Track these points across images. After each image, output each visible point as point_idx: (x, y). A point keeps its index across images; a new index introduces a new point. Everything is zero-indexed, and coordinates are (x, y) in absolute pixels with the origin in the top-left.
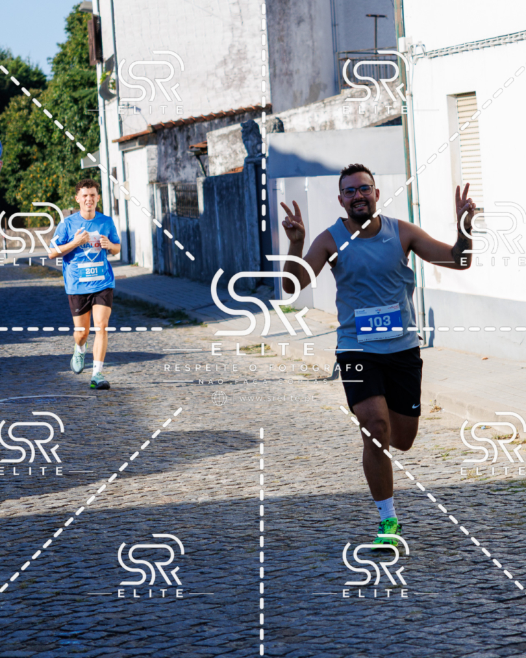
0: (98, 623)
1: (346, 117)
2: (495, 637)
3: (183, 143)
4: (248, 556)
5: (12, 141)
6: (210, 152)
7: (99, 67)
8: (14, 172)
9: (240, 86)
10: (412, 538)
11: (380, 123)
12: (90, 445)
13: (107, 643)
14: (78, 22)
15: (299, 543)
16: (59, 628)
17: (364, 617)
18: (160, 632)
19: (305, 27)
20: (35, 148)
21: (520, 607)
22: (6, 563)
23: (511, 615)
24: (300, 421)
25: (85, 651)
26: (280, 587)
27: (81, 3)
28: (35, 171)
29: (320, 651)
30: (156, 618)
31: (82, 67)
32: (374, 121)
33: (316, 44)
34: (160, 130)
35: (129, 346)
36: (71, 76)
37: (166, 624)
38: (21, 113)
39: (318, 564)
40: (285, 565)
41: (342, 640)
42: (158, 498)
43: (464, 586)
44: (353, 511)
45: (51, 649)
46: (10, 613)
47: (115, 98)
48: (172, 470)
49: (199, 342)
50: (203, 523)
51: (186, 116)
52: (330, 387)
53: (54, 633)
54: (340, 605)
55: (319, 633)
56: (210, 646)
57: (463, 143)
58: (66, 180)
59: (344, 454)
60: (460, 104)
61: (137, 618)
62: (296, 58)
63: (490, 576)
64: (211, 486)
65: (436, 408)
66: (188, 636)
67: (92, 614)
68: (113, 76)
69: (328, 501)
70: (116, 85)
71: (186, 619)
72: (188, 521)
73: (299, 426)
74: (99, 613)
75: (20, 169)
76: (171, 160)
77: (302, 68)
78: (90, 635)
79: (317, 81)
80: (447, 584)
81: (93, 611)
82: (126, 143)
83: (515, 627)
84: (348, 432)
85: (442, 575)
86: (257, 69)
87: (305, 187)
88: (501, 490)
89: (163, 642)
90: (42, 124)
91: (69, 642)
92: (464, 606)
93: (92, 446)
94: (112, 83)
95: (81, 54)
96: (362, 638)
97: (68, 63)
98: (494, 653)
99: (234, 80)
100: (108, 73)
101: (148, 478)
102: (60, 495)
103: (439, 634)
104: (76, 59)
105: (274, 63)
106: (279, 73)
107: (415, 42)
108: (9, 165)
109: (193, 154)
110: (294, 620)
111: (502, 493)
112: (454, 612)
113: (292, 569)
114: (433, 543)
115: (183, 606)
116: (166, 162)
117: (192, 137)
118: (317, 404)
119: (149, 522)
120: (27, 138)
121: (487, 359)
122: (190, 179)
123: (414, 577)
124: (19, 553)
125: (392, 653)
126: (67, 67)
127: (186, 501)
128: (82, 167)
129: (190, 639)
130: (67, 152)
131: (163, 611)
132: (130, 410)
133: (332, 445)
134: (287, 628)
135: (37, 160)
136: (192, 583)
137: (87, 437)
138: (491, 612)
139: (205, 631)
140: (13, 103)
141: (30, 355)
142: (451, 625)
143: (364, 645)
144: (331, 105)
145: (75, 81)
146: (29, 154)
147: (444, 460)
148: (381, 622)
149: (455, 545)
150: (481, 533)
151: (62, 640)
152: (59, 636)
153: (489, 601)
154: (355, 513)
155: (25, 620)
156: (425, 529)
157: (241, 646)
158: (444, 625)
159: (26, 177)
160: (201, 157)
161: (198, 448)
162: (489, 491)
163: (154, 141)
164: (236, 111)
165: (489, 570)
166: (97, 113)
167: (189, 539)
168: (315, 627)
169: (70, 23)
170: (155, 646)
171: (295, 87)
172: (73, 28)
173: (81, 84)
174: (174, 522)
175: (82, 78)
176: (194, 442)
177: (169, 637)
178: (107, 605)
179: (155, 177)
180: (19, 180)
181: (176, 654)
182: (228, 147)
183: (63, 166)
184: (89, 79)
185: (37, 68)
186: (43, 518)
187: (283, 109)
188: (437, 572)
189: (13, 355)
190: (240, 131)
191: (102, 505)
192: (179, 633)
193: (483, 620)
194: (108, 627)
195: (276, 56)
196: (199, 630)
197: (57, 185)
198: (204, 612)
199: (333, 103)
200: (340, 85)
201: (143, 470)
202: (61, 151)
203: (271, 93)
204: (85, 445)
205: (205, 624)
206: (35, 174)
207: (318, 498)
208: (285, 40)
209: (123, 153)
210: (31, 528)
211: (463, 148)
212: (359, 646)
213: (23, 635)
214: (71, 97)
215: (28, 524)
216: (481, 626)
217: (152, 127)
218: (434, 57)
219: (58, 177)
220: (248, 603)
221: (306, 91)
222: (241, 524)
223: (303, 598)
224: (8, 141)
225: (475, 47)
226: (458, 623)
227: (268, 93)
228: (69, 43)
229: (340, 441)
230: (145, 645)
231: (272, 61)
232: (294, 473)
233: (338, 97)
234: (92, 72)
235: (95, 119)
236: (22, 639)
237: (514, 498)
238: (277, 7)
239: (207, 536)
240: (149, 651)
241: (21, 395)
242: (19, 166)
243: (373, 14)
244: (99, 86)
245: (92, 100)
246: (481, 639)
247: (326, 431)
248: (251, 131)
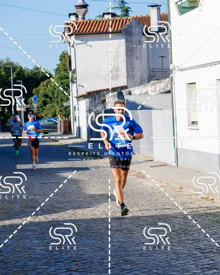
0: (69, 258)
1: (152, 90)
2: (201, 265)
3: (98, 98)
4: (118, 236)
5: (41, 96)
6: (107, 101)
7: (70, 72)
8: (41, 107)
9: (117, 79)
10: (173, 231)
11: (163, 93)
12: (66, 198)
13: (72, 264)
14: (63, 57)
15: (135, 232)
16: (56, 259)
17: (157, 257)
18: (89, 261)
19: (139, 60)
20: (48, 99)
21: (209, 255)
22: (38, 237)
23: (206, 258)
24: (136, 192)
25: (64, 267)
26: (129, 247)
27: (65, 51)
28: (48, 107)
29: (142, 269)
30: (88, 256)
31: (64, 72)
32: (161, 92)
33: (142, 66)
34: (90, 94)
35: (79, 165)
36: (61, 75)
37: (91, 258)
38: (44, 87)
39: (142, 239)
40: (130, 240)
41: (149, 265)
42: (88, 216)
43: (190, 248)
44: (153, 222)
45: (53, 266)
46: (40, 254)
47: (76, 83)
48: (93, 207)
49: (102, 164)
50: (103, 225)
51: (99, 89)
52: (146, 180)
53: (54, 261)
54: (149, 253)
55: (142, 263)
56: (106, 266)
57: (191, 100)
58: (59, 110)
59: (150, 203)
60: (190, 86)
61: (82, 256)
62: (136, 70)
63: (199, 245)
64: (106, 213)
65: (181, 188)
66: (98, 263)
67: (67, 254)
68: (75, 75)
69: (145, 218)
70: (76, 78)
71: (98, 257)
72: (98, 224)
73: (135, 193)
74: (69, 254)
75: (44, 106)
76: (94, 104)
77: (138, 74)
78: (66, 261)
79: (142, 78)
80: (185, 247)
81: (67, 253)
82: (79, 98)
83: (207, 262)
84: (152, 195)
85: (183, 244)
86: (122, 74)
87: (138, 114)
88: (203, 216)
89: (90, 264)
90: (51, 91)
91: (59, 264)
92: (190, 255)
93: (67, 198)
94: (75, 78)
95: (64, 68)
96: (156, 264)
97: (60, 71)
98: (200, 270)
99: (115, 78)
100: (73, 75)
101: (85, 210)
102: (56, 214)
103: (182, 264)
104: (63, 70)
105: (128, 72)
106: (130, 75)
107: (175, 66)
108: (40, 105)
109: (101, 102)
110: (133, 258)
111: (203, 217)
112: (187, 256)
113: (133, 241)
114: (180, 233)
115: (96, 253)
116: (92, 104)
117: (101, 96)
118: (141, 186)
119: (85, 224)
120: (46, 96)
121: (198, 172)
122: (100, 110)
123: (173, 244)
124: (43, 234)
125: (166, 270)
126: (60, 72)
127: (98, 217)
128: (64, 106)
129: (99, 264)
130: (59, 100)
131: (90, 254)
132: (79, 187)
133: (146, 200)
134: (131, 261)
135: (49, 103)
136: (100, 245)
137: (65, 196)
138: (199, 257)
139: (104, 261)
140: (41, 84)
141: (46, 168)
142: (186, 261)
143: (157, 267)
144: (147, 86)
145: (62, 77)
146: (46, 101)
147: (184, 205)
148: (162, 259)
149: (187, 234)
150: (196, 230)
151: (57, 263)
152: (56, 262)
153: (199, 253)
154: (154, 223)
155: (44, 256)
156: (177, 229)
157: (116, 266)
158: (184, 261)
159: (46, 109)
160: (104, 103)
161: (102, 200)
162: (199, 216)
163: (88, 97)
164: (115, 87)
165: (199, 243)
166: (69, 87)
167: (99, 230)
168: (140, 260)
169: (61, 58)
170: (87, 266)
171: (135, 80)
172: (62, 59)
173: (64, 78)
174: (94, 224)
175: (64, 76)
176: (101, 198)
177: (92, 263)
178: (71, 252)
179: (88, 109)
180: (43, 109)
181: (94, 268)
182: (113, 100)
183: (58, 105)
184: (67, 76)
185: (50, 73)
186: (50, 222)
187: (131, 87)
188: (181, 243)
189: (41, 168)
190: (117, 94)
191: (70, 218)
192: (96, 261)
193: (196, 259)
194: (72, 259)
195: (129, 69)
196: (102, 261)
197: (56, 111)
198: (104, 255)
199: (148, 85)
200: (150, 80)
201: (84, 207)
202: (57, 100)
203: (127, 82)
204: (64, 198)
205: (104, 258)
206: (48, 108)
207: (141, 217)
208: (132, 64)
209: (78, 101)
210: (47, 225)
211: (191, 101)
212: (155, 267)
213: (44, 261)
214: (61, 82)
215: (45, 224)
216: (196, 261)
217: (88, 92)
218: (182, 71)
219: (56, 109)
220: (118, 252)
221: (139, 81)
222: (116, 225)
223: (137, 251)
224: (40, 97)
225: (196, 68)
226: (188, 260)
227: (126, 82)
228: (61, 64)
229: (149, 198)
230: (84, 265)
231: (128, 71)
232: (134, 209)
233: (149, 83)
234: (68, 74)
235: (68, 90)
236: (43, 262)
237: (207, 219)
238: (129, 53)
239: (105, 229)
240: (85, 267)
241: (44, 181)
242: (43, 105)
243: (161, 56)
244: (70, 79)
245: (68, 83)
246: (196, 266)
247: (144, 195)
248: (120, 94)
